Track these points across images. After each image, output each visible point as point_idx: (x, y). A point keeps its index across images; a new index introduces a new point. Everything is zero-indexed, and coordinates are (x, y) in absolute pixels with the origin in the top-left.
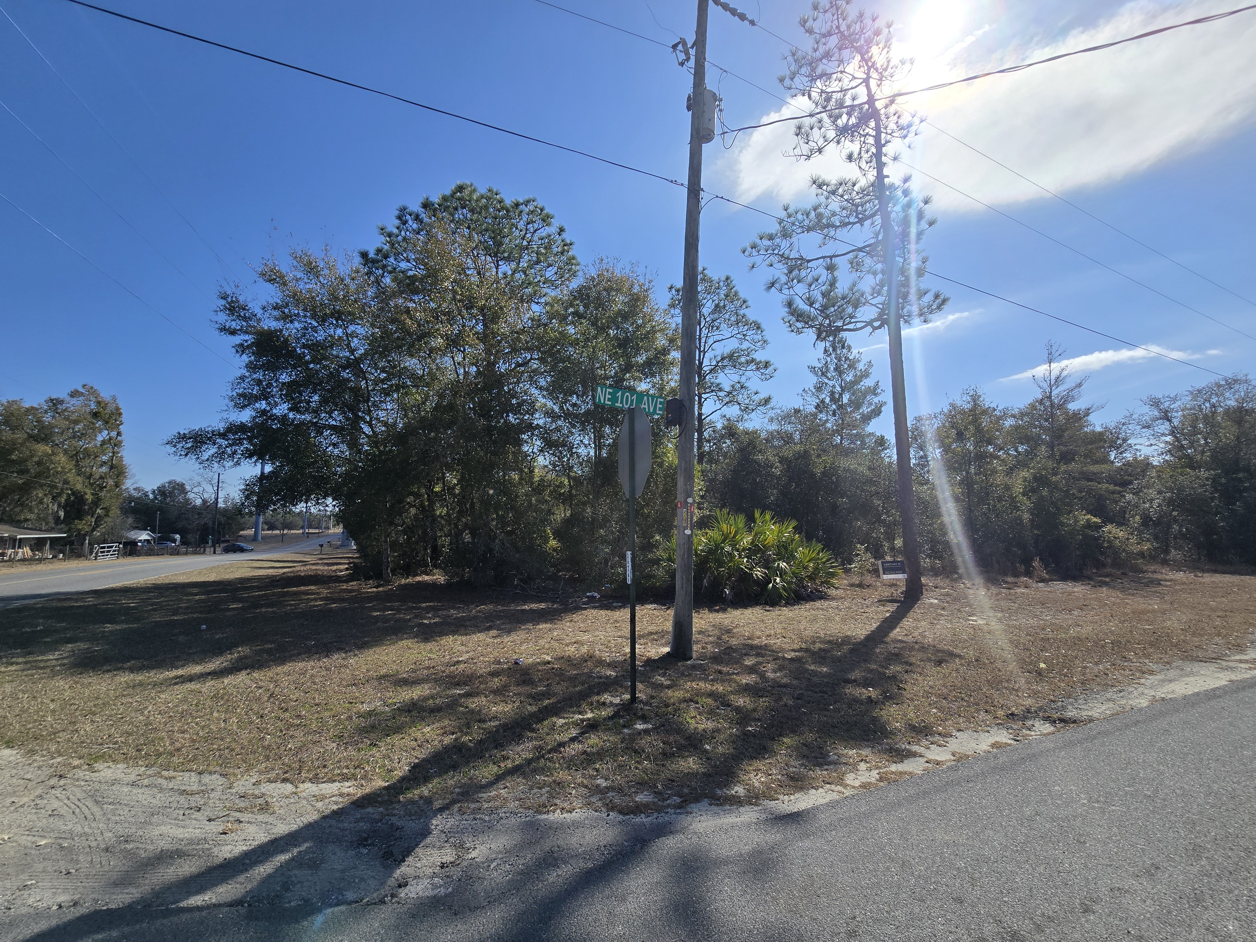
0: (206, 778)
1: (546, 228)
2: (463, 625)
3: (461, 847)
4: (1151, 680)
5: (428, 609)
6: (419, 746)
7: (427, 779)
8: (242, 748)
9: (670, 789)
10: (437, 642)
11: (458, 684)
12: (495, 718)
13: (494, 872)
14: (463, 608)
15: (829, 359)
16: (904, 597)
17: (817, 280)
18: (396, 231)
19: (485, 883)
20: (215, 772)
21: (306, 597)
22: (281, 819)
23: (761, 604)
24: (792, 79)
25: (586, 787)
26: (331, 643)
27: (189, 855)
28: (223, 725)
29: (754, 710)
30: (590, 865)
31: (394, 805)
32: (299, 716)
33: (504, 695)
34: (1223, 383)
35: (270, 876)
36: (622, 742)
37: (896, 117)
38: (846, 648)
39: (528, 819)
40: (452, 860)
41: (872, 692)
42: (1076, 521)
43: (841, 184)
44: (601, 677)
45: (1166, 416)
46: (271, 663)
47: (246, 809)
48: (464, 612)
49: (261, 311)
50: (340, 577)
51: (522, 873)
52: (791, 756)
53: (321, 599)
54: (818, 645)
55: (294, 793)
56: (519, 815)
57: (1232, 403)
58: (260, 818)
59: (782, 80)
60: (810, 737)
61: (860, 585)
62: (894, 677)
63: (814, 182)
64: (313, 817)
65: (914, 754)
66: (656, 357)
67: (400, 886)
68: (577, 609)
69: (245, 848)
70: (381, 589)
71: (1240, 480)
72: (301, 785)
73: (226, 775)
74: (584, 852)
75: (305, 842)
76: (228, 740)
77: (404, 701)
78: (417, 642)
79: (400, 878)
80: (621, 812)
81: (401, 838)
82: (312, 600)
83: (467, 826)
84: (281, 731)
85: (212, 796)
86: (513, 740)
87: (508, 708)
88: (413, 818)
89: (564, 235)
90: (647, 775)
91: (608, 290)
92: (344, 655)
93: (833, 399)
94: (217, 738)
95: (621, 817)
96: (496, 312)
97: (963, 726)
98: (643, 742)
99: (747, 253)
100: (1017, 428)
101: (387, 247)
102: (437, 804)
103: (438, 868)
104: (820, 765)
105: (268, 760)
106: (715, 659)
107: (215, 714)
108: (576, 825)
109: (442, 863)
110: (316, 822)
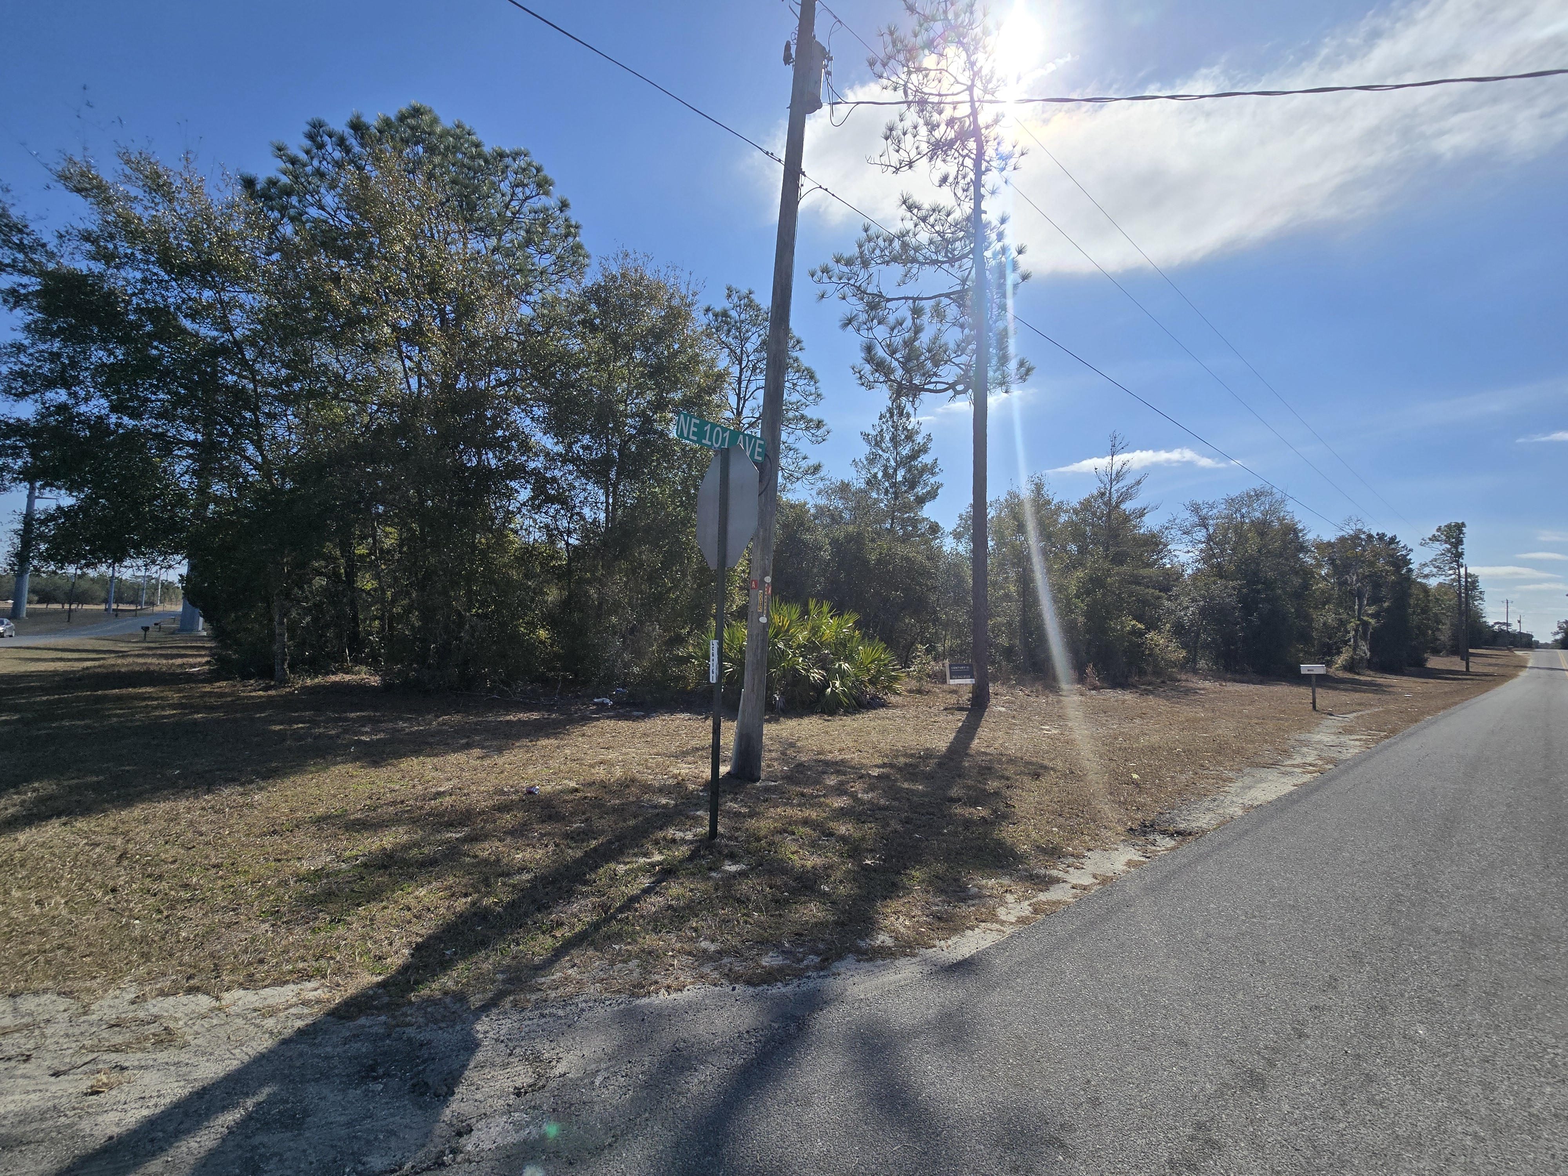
0: (28, 1003)
1: (543, 197)
2: (427, 743)
3: (535, 1059)
4: (1234, 787)
5: (363, 721)
6: (415, 916)
7: (445, 965)
8: (90, 945)
9: (802, 946)
10: (395, 766)
11: (452, 825)
12: (522, 869)
13: (604, 1090)
14: (417, 719)
15: (885, 427)
16: (972, 705)
17: (901, 325)
18: (303, 157)
19: (596, 1108)
20: (45, 991)
21: (144, 704)
22: (204, 1054)
23: (817, 713)
24: (884, 65)
25: (690, 953)
26: (210, 771)
27: (29, 1143)
28: (37, 910)
29: (863, 839)
30: (739, 1061)
31: (404, 1009)
32: (186, 886)
33: (527, 838)
34: (1253, 493)
35: (212, 1153)
36: (716, 890)
37: (995, 143)
38: (933, 762)
39: (622, 1006)
40: (531, 1081)
41: (981, 811)
42: (1123, 627)
43: (934, 210)
44: (656, 807)
45: (1203, 523)
46: (107, 806)
47: (129, 1045)
48: (419, 725)
49: (56, 241)
50: (192, 674)
51: (646, 1086)
52: (928, 892)
53: (173, 707)
54: (902, 760)
55: (215, 1008)
56: (607, 1003)
57: (1258, 514)
58: (163, 1056)
59: (872, 64)
60: (940, 868)
61: (919, 692)
62: (996, 794)
63: (904, 202)
64: (264, 1044)
65: (1057, 881)
66: (699, 396)
67: (460, 1134)
68: (585, 719)
69: (146, 1112)
70: (272, 693)
71: (1258, 592)
72: (226, 995)
73: (71, 992)
74: (723, 1044)
75: (261, 1085)
76: (56, 934)
77: (370, 853)
78: (362, 767)
79: (455, 1121)
80: (749, 983)
81: (433, 1059)
82: (156, 708)
83: (534, 1027)
84: (160, 912)
85: (49, 1031)
86: (560, 898)
87: (539, 854)
88: (443, 1025)
89: (568, 213)
90: (765, 929)
91: (636, 296)
92: (241, 789)
93: (886, 474)
94: (33, 932)
95: (751, 989)
96: (472, 303)
97: (1091, 844)
98: (744, 887)
99: (816, 278)
100: (1071, 523)
101: (285, 180)
102: (476, 1000)
103: (512, 1096)
104: (964, 900)
105: (150, 961)
106: (790, 778)
107: (16, 893)
108: (693, 1007)
109: (516, 1088)
110: (271, 1051)
